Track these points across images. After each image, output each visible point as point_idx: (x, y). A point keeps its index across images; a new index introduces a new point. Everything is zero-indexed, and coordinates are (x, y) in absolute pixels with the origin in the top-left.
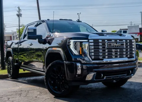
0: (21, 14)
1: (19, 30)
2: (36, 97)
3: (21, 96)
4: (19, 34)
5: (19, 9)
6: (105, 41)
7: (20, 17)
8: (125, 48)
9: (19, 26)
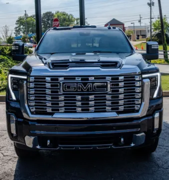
6: (57, 80)
7: (152, 6)
8: (110, 93)
9: (151, 18)
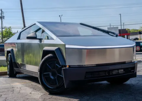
0: (4, 17)
1: (2, 32)
2: (31, 93)
3: (14, 93)
4: (1, 36)
5: (2, 11)
7: (3, 19)
9: (2, 28)
